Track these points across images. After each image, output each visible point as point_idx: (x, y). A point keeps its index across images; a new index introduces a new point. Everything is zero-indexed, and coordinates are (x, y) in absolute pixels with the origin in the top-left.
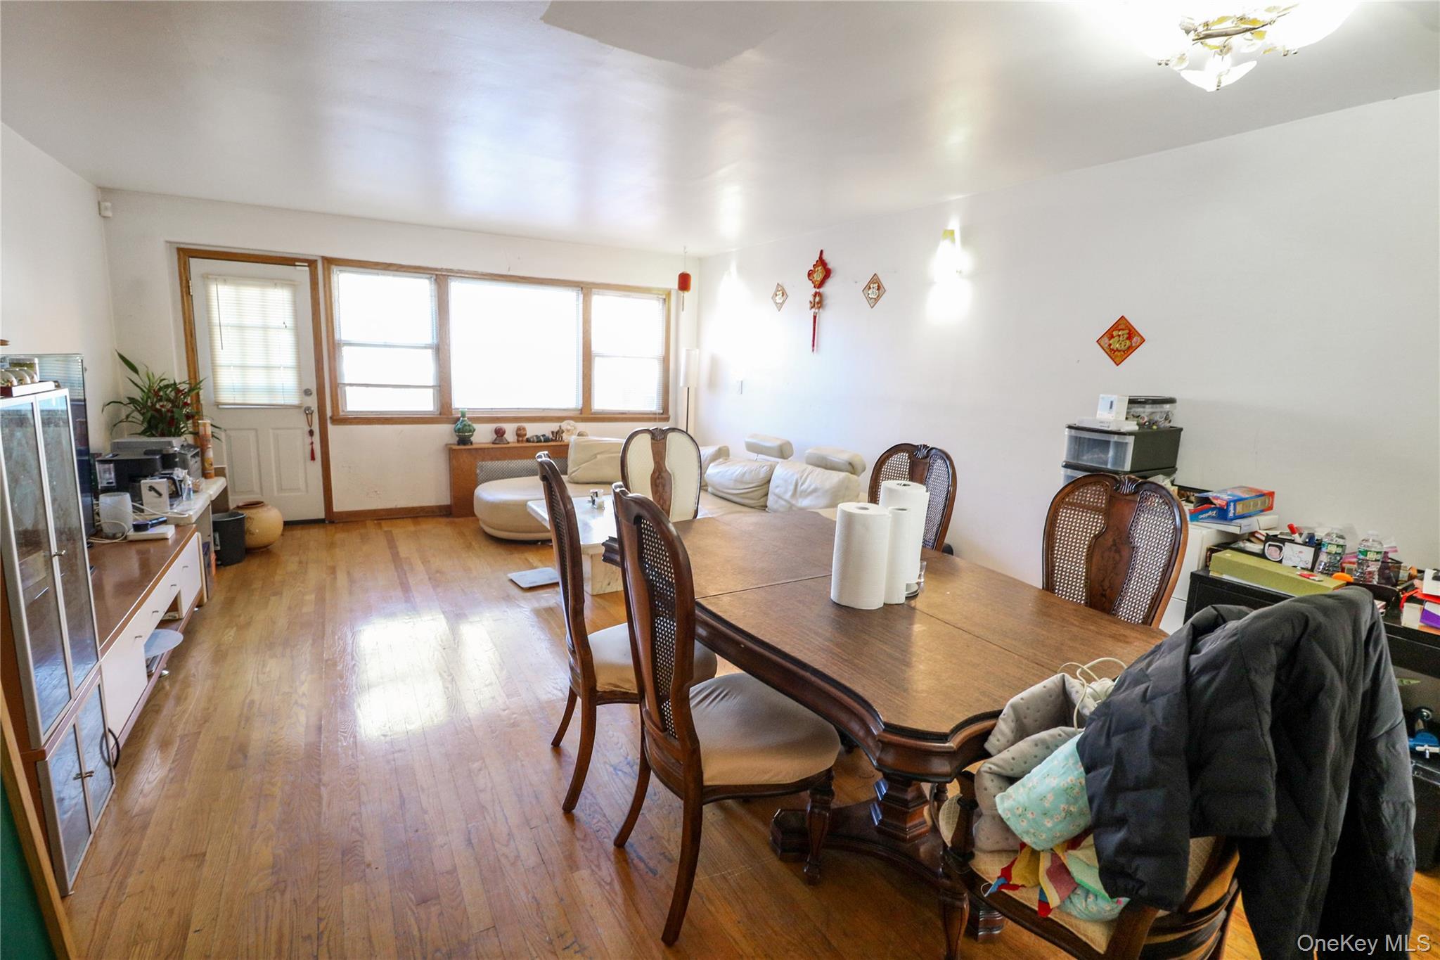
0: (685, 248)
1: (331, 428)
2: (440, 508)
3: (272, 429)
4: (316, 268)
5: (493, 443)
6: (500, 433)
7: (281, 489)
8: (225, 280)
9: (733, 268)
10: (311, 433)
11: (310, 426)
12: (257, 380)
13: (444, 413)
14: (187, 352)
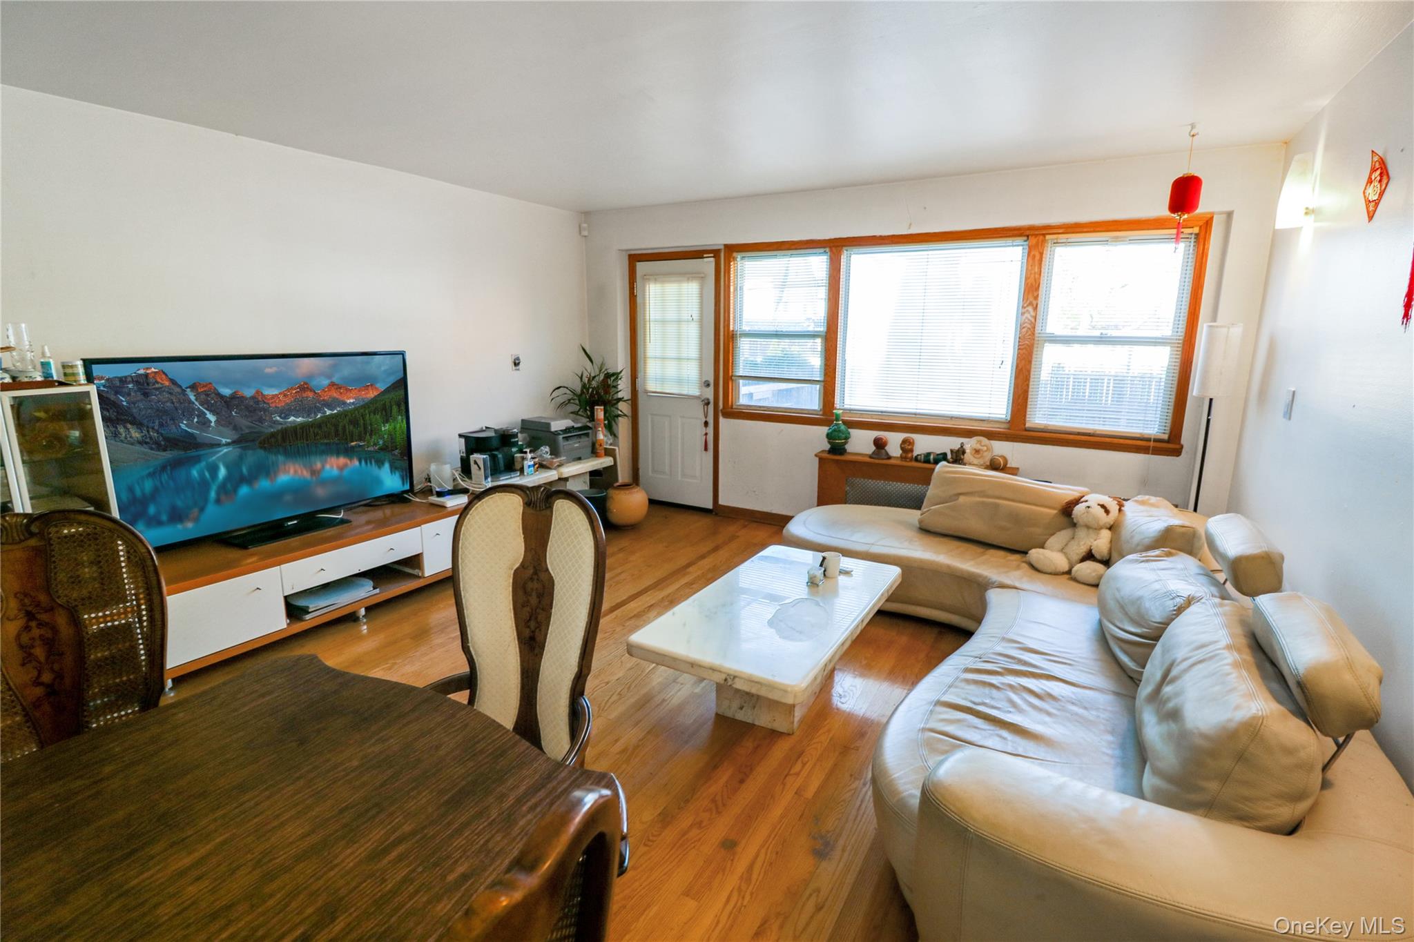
1: (722, 421)
3: (681, 417)
4: (719, 257)
5: (870, 457)
6: (880, 444)
7: (684, 474)
8: (656, 280)
10: (707, 424)
11: (706, 417)
12: (671, 370)
13: (827, 415)
14: (631, 346)
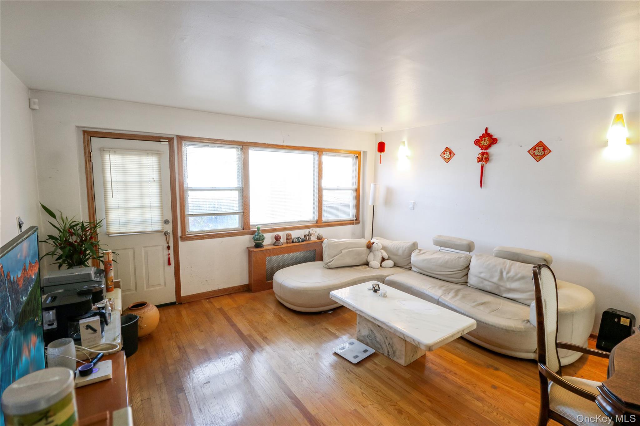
0: (382, 128)
1: (181, 244)
2: (243, 286)
3: (144, 247)
4: (173, 143)
5: (274, 245)
6: (277, 238)
7: (148, 286)
8: (115, 152)
9: (405, 139)
10: (169, 248)
11: (168, 243)
12: (135, 215)
13: (246, 228)
14: (88, 201)
